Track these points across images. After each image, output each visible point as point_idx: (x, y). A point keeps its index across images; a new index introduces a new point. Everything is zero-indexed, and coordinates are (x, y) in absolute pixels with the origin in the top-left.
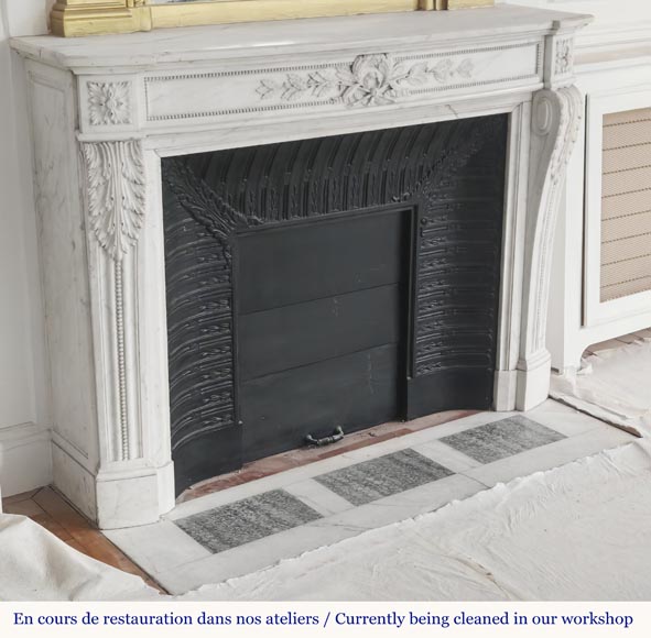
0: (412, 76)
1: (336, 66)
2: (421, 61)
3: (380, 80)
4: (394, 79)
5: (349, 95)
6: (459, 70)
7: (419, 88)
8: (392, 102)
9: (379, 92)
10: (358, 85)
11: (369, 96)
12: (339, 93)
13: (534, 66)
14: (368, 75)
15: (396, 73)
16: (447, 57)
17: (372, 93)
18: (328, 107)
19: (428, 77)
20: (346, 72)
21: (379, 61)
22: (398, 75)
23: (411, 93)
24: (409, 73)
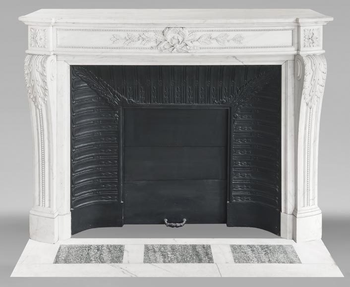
0: (201, 40)
1: (154, 31)
2: (208, 33)
3: (181, 41)
4: (189, 40)
5: (162, 46)
6: (234, 39)
7: (207, 46)
8: (188, 52)
9: (178, 46)
10: (166, 42)
11: (173, 48)
12: (155, 45)
13: (291, 42)
14: (173, 37)
15: (190, 38)
16: (225, 32)
17: (175, 46)
18: (149, 51)
19: (212, 41)
20: (160, 35)
21: (179, 31)
22: (192, 39)
23: (200, 48)
24: (199, 39)
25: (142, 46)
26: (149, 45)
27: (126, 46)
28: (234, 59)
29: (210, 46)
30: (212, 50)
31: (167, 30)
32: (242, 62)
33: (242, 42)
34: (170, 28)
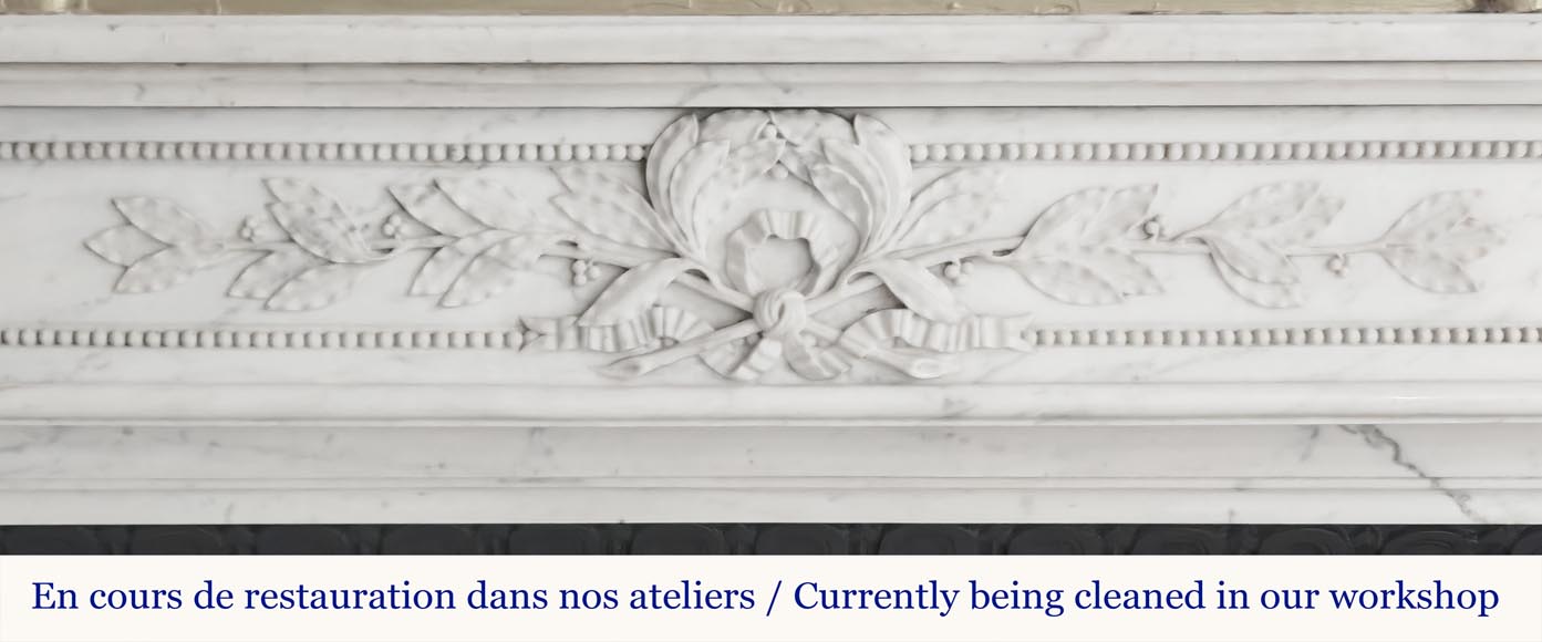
0: (1043, 246)
1: (549, 160)
2: (1126, 175)
3: (828, 262)
4: (919, 252)
5: (627, 309)
6: (1394, 247)
7: (1108, 316)
8: (903, 378)
9: (800, 314)
10: (672, 270)
11: (747, 329)
12: (561, 300)
14: (752, 224)
15: (930, 230)
16: (1303, 171)
17: (768, 315)
18: (497, 365)
19: (1159, 265)
20: (609, 194)
21: (807, 148)
22: (948, 239)
23: (1034, 337)
24: (1025, 235)
25: (418, 314)
26: (492, 306)
27: (250, 316)
28: (1376, 463)
29: (1141, 312)
30: (1161, 355)
31: (681, 145)
32: (1460, 496)
33: (1474, 270)
34: (714, 118)
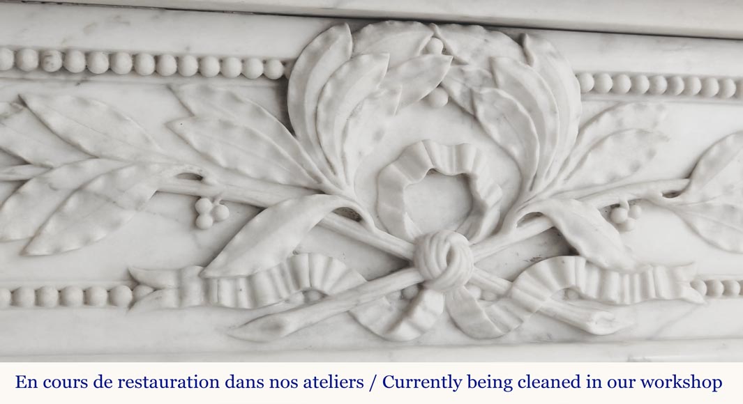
0: (708, 189)
1: (170, 74)
3: (493, 202)
8: (579, 334)
10: (319, 210)
11: (406, 279)
14: (407, 156)
15: (596, 171)
20: (241, 118)
21: (474, 67)
22: (613, 179)
23: (704, 288)
24: (689, 175)
34: (369, 29)
